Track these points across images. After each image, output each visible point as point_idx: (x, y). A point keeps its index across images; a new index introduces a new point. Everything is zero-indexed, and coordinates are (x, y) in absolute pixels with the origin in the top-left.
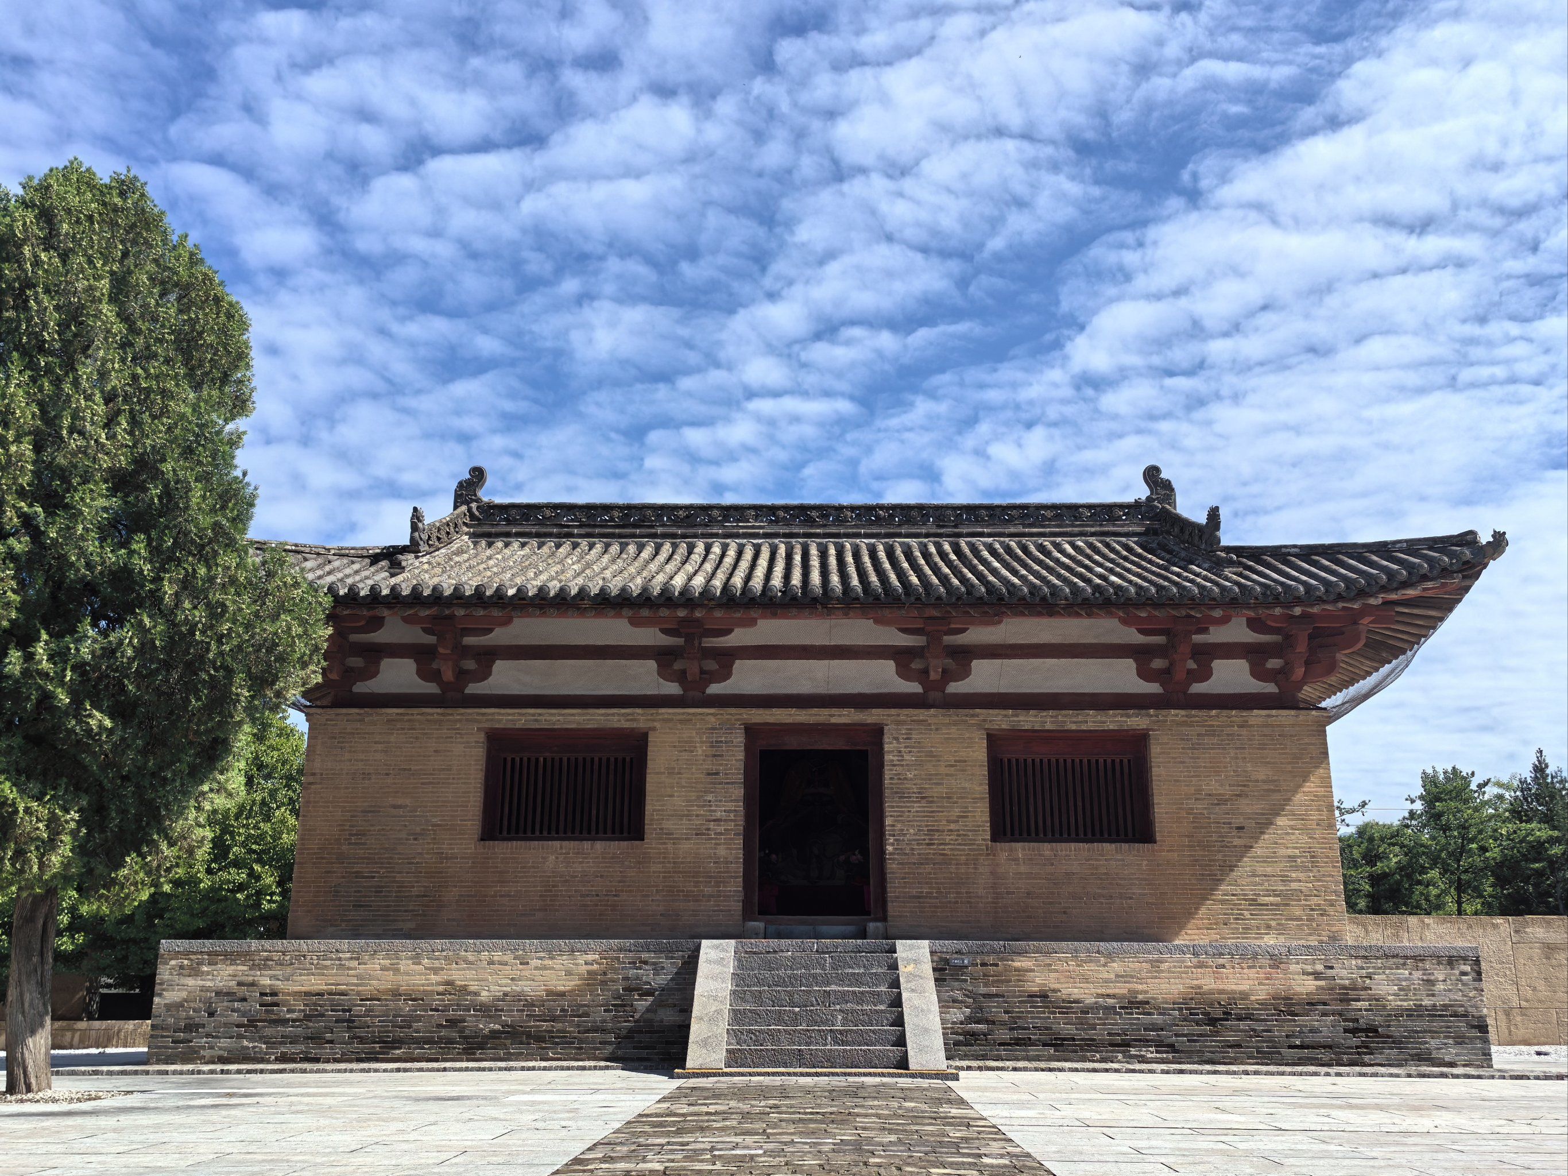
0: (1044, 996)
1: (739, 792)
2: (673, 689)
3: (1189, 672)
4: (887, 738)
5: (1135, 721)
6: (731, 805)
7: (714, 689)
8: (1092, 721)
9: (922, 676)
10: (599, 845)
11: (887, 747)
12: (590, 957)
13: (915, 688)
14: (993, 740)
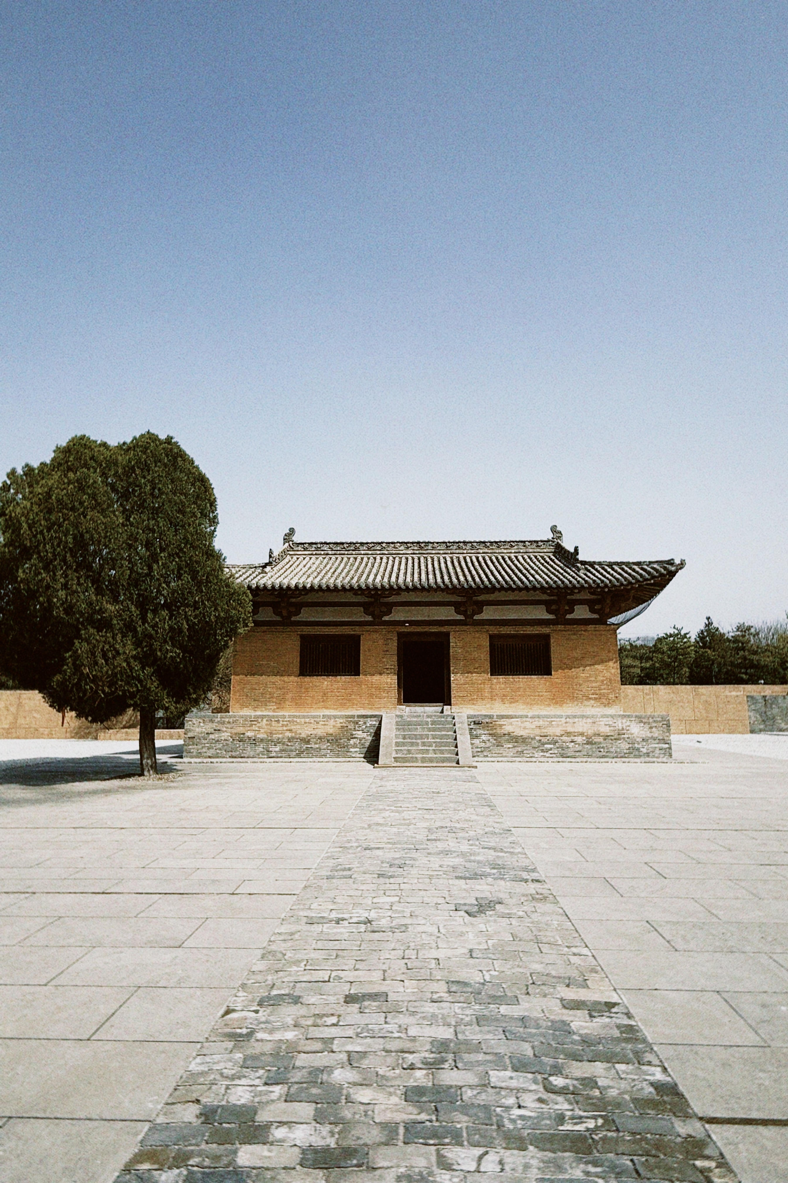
0: (509, 734)
1: (395, 658)
2: (369, 618)
3: (566, 610)
4: (451, 637)
5: (545, 630)
6: (393, 663)
7: (386, 618)
8: (530, 630)
9: (464, 613)
10: (343, 677)
11: (451, 641)
12: (342, 721)
13: (461, 617)
14: (492, 637)
